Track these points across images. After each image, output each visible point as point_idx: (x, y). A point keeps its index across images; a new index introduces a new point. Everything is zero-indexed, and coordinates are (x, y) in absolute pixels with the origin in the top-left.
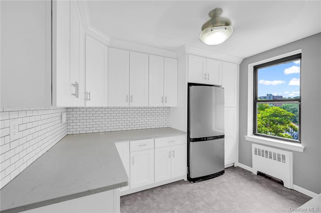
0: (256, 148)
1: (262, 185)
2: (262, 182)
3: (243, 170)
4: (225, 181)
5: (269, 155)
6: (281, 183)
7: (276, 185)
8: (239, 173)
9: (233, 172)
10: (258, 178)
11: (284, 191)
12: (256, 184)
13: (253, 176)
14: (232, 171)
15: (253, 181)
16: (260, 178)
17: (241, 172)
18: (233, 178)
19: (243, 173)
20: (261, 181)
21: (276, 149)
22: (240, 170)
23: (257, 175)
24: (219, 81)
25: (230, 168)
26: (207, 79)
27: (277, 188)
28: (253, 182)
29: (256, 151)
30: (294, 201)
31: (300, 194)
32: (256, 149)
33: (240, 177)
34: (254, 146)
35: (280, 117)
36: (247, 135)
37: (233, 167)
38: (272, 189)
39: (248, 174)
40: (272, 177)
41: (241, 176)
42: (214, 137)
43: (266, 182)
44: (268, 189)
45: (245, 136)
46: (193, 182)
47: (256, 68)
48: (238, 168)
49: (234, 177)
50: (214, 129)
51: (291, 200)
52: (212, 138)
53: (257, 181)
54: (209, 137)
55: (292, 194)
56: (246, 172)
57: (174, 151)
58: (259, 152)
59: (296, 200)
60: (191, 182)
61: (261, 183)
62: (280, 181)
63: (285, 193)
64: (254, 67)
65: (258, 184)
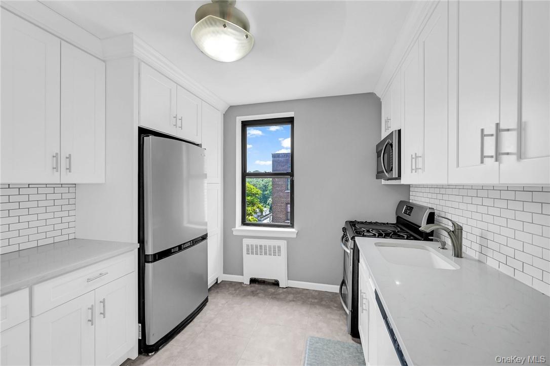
0: (249, 243)
1: (259, 297)
2: (258, 291)
3: (232, 284)
4: (213, 316)
5: (264, 250)
6: (276, 284)
7: (272, 289)
8: (227, 292)
9: (219, 294)
10: (252, 288)
11: (281, 293)
12: (254, 299)
13: (246, 287)
14: (217, 292)
15: (248, 295)
16: (254, 287)
17: (230, 289)
18: (222, 304)
19: (233, 289)
20: (256, 291)
21: (272, 240)
22: (227, 286)
23: (250, 284)
24: (197, 135)
25: (213, 288)
26: (178, 128)
27: (274, 292)
28: (249, 297)
29: (248, 250)
30: (293, 302)
31: (294, 289)
32: (249, 246)
33: (231, 296)
34: (246, 242)
35: (251, 196)
36: (235, 227)
37: (216, 285)
38: (271, 297)
39: (239, 288)
40: (266, 280)
41: (232, 294)
42: (193, 240)
43: (262, 290)
44: (267, 299)
45: (233, 229)
46: (153, 353)
47: (245, 125)
48: (224, 283)
49: (223, 301)
50: (186, 224)
51: (291, 301)
52: (189, 244)
53: (254, 294)
54: (184, 244)
55: (289, 293)
56: (235, 285)
57: (103, 302)
58: (252, 249)
59: (295, 300)
60: (150, 354)
61: (258, 294)
62: (274, 281)
63: (283, 296)
64: (242, 123)
65: (255, 297)
